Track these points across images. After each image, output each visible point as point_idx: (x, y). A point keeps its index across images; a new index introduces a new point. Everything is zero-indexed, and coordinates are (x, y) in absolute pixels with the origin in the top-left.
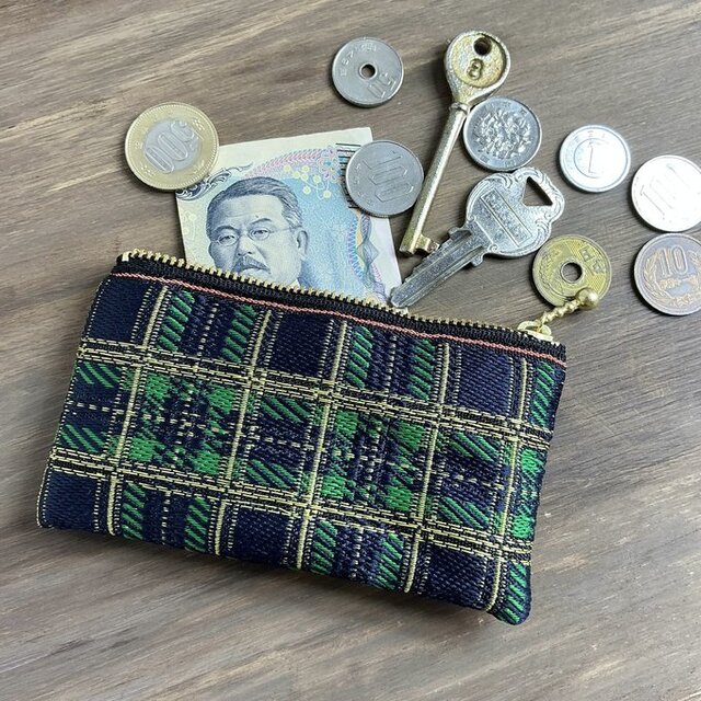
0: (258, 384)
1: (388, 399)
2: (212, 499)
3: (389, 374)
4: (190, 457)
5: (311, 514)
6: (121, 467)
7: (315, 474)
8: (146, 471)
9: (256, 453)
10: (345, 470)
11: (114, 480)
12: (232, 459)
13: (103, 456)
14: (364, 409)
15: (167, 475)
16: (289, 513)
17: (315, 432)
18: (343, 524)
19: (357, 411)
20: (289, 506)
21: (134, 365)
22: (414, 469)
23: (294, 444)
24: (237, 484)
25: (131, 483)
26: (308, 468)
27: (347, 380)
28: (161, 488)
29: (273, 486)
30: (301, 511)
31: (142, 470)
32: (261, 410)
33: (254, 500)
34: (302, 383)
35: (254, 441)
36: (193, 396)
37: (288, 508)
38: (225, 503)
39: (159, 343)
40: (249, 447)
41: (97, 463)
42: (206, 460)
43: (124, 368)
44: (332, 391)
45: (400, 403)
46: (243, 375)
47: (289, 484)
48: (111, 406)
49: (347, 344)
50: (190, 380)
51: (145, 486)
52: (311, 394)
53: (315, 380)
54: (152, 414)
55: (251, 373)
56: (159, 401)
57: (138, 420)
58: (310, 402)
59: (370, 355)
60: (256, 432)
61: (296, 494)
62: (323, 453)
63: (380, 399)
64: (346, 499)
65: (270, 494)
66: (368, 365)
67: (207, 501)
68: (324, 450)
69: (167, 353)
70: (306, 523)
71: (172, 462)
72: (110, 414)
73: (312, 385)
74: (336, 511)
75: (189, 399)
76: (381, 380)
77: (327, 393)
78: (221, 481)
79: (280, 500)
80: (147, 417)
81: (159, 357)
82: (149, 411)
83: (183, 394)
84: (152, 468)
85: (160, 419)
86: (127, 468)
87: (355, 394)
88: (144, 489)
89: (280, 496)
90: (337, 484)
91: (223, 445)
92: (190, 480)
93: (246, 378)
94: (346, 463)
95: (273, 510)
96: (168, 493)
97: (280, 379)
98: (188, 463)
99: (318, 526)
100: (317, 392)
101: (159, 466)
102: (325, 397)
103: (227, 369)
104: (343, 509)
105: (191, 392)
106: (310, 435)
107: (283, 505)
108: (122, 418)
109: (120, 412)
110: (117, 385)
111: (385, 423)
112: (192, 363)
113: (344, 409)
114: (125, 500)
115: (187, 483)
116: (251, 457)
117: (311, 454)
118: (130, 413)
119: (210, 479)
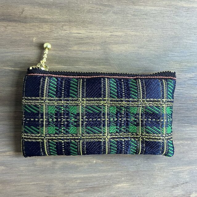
0: (83, 103)
1: (125, 100)
2: (77, 141)
3: (124, 92)
4: (67, 130)
5: (108, 139)
6: (46, 137)
7: (107, 127)
8: (54, 136)
9: (87, 124)
10: (115, 124)
11: (45, 141)
12: (81, 128)
13: (40, 134)
14: (118, 105)
15: (61, 136)
16: (101, 140)
17: (104, 114)
18: (118, 140)
19: (116, 106)
20: (101, 138)
21: (43, 104)
22: (136, 119)
23: (98, 119)
24: (84, 135)
25: (50, 141)
26: (104, 125)
27: (111, 97)
28: (60, 141)
29: (95, 133)
30: (105, 139)
31: (53, 137)
32: (86, 111)
33: (90, 139)
34: (97, 100)
35: (86, 121)
36: (64, 111)
37: (101, 139)
38: (81, 142)
39: (49, 96)
40: (85, 123)
41: (38, 137)
42: (72, 129)
43: (40, 106)
44: (107, 101)
45: (129, 101)
46: (78, 101)
47: (100, 132)
48: (38, 118)
49: (109, 85)
50: (62, 106)
51: (55, 141)
52: (101, 103)
53: (101, 99)
54: (52, 119)
55: (81, 100)
56: (53, 114)
57: (48, 121)
58: (101, 105)
59: (116, 87)
60: (86, 118)
61: (102, 134)
62: (107, 120)
63: (122, 101)
64: (117, 132)
65: (94, 136)
66: (116, 91)
67: (76, 141)
68: (108, 119)
69: (52, 98)
70: (107, 142)
71: (62, 132)
72: (38, 121)
73: (100, 100)
74: (114, 136)
75: (63, 112)
76: (121, 95)
77: (105, 102)
78: (78, 135)
79: (98, 137)
80: (51, 120)
81: (50, 100)
82: (51, 118)
83: (60, 111)
84: (56, 135)
85: (55, 120)
86: (48, 137)
87: (114, 101)
88: (55, 142)
89: (97, 136)
90: (113, 129)
91: (77, 124)
92: (69, 136)
93: (79, 102)
94: (115, 122)
95: (96, 140)
96: (63, 142)
97: (90, 100)
98: (67, 132)
99: (110, 142)
100: (102, 102)
101: (58, 134)
102: (105, 103)
103: (72, 100)
104: (117, 135)
105: (63, 110)
106: (103, 115)
107: (99, 138)
108: (43, 121)
109: (41, 120)
110: (39, 111)
111: (125, 108)
112: (61, 100)
113: (112, 106)
114: (50, 146)
115: (68, 138)
116: (86, 126)
117: (104, 121)
118: (45, 120)
119: (75, 135)
